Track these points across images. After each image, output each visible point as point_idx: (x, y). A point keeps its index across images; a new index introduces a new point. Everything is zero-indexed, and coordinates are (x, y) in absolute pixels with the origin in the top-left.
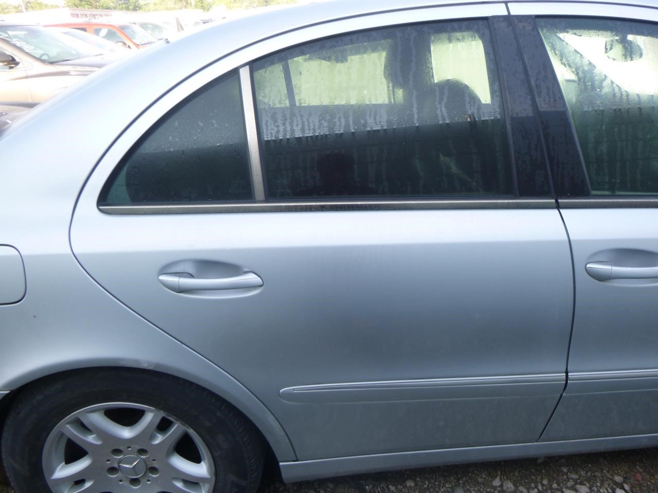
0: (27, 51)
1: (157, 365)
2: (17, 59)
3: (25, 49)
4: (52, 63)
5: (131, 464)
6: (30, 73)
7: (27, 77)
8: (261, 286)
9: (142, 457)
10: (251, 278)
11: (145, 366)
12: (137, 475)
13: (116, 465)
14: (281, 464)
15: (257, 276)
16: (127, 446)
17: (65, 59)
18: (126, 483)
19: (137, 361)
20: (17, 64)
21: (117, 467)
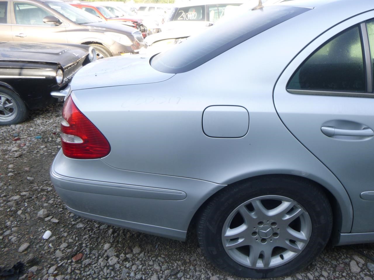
0: (66, 16)
1: (310, 175)
2: (61, 21)
3: (65, 15)
4: (80, 24)
5: (265, 230)
6: (68, 29)
7: (66, 31)
8: (372, 136)
9: (272, 227)
10: (369, 131)
11: (303, 175)
12: (267, 237)
13: (257, 231)
14: (341, 234)
15: (372, 131)
16: (267, 220)
17: (86, 22)
18: (259, 241)
19: (301, 172)
20: (61, 23)
21: (258, 232)
